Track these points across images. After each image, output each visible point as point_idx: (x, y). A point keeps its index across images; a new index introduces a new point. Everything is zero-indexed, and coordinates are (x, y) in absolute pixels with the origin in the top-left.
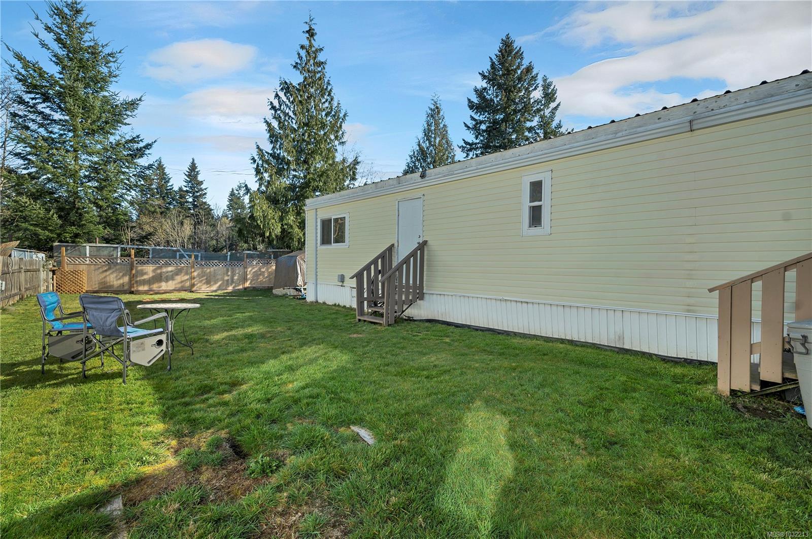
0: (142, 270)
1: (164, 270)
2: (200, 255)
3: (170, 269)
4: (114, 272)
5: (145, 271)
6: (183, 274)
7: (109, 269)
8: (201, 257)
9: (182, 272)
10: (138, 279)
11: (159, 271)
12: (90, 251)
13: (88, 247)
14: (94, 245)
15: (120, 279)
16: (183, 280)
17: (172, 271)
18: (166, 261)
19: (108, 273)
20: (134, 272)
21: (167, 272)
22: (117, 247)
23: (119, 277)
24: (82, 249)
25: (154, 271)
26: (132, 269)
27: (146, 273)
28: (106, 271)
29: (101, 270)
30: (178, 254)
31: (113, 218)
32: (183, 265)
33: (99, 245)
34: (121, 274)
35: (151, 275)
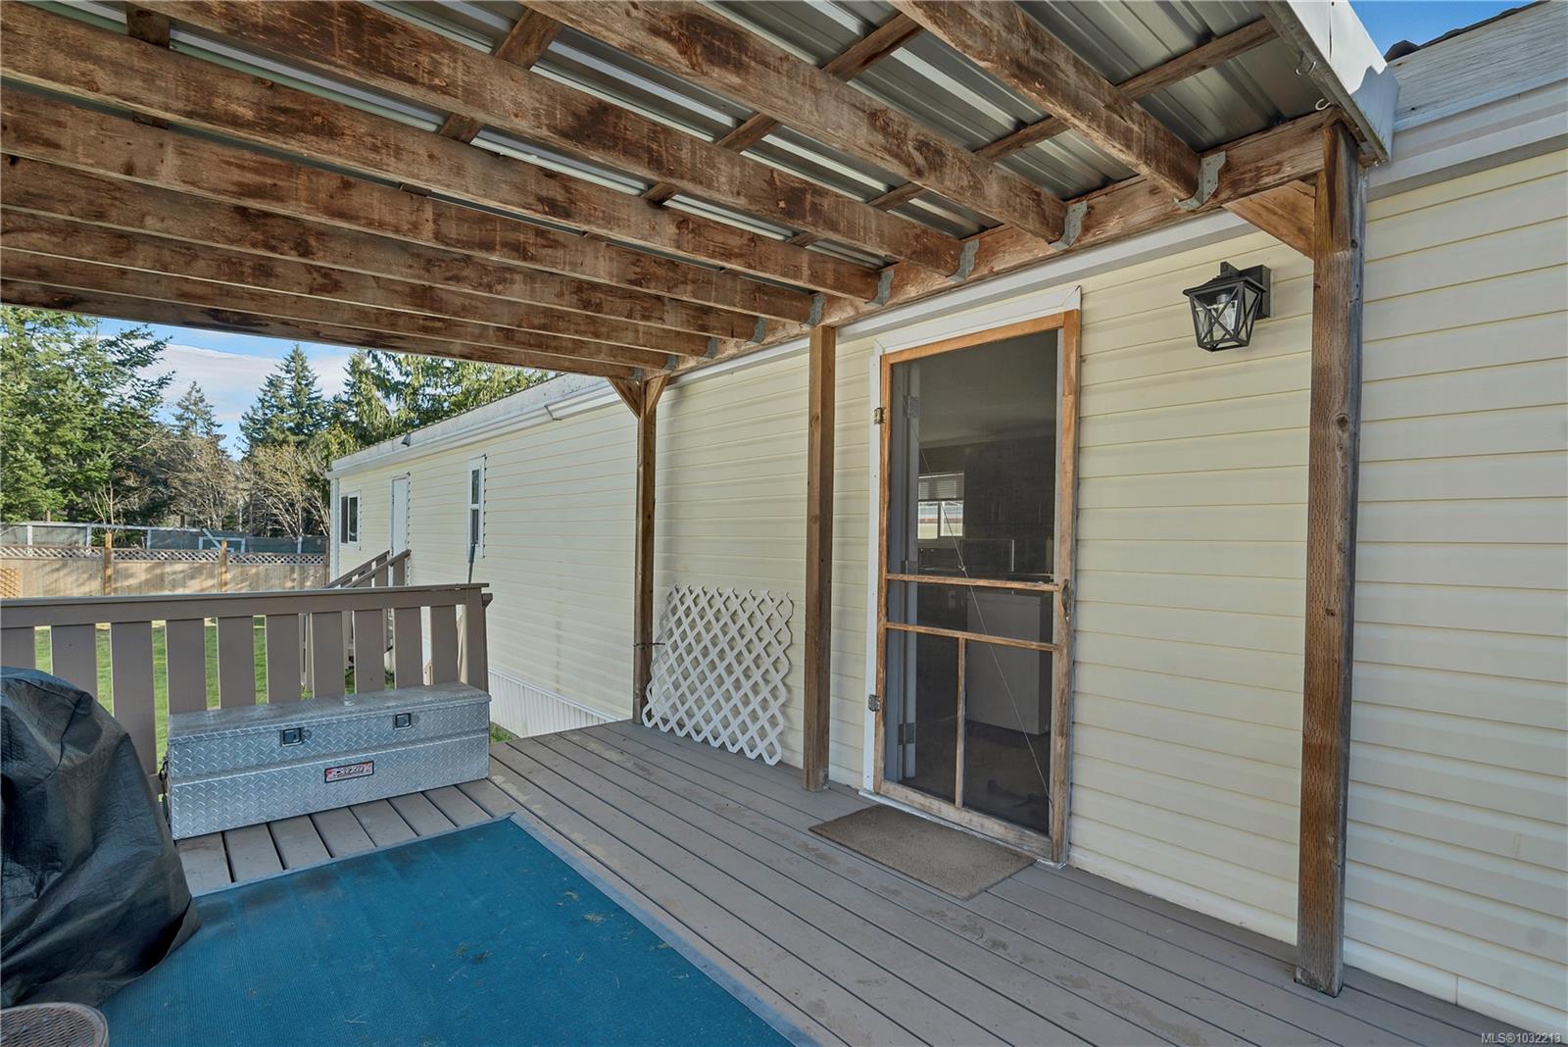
0: (126, 570)
1: (168, 569)
2: (243, 542)
3: (179, 567)
4: (72, 571)
5: (130, 571)
6: (204, 577)
7: (64, 566)
8: (246, 545)
9: (202, 574)
10: (119, 585)
11: (158, 571)
12: (35, 535)
13: (30, 529)
14: (42, 523)
15: (83, 584)
16: (204, 586)
17: (183, 572)
18: (172, 553)
19: (62, 573)
20: (109, 572)
21: (174, 573)
22: (85, 528)
23: (81, 581)
24: (19, 530)
25: (149, 570)
26: (106, 568)
27: (131, 576)
28: (58, 570)
29: (48, 569)
30: (201, 539)
31: (79, 476)
32: (204, 560)
33: (49, 523)
34: (86, 576)
35: (143, 577)
